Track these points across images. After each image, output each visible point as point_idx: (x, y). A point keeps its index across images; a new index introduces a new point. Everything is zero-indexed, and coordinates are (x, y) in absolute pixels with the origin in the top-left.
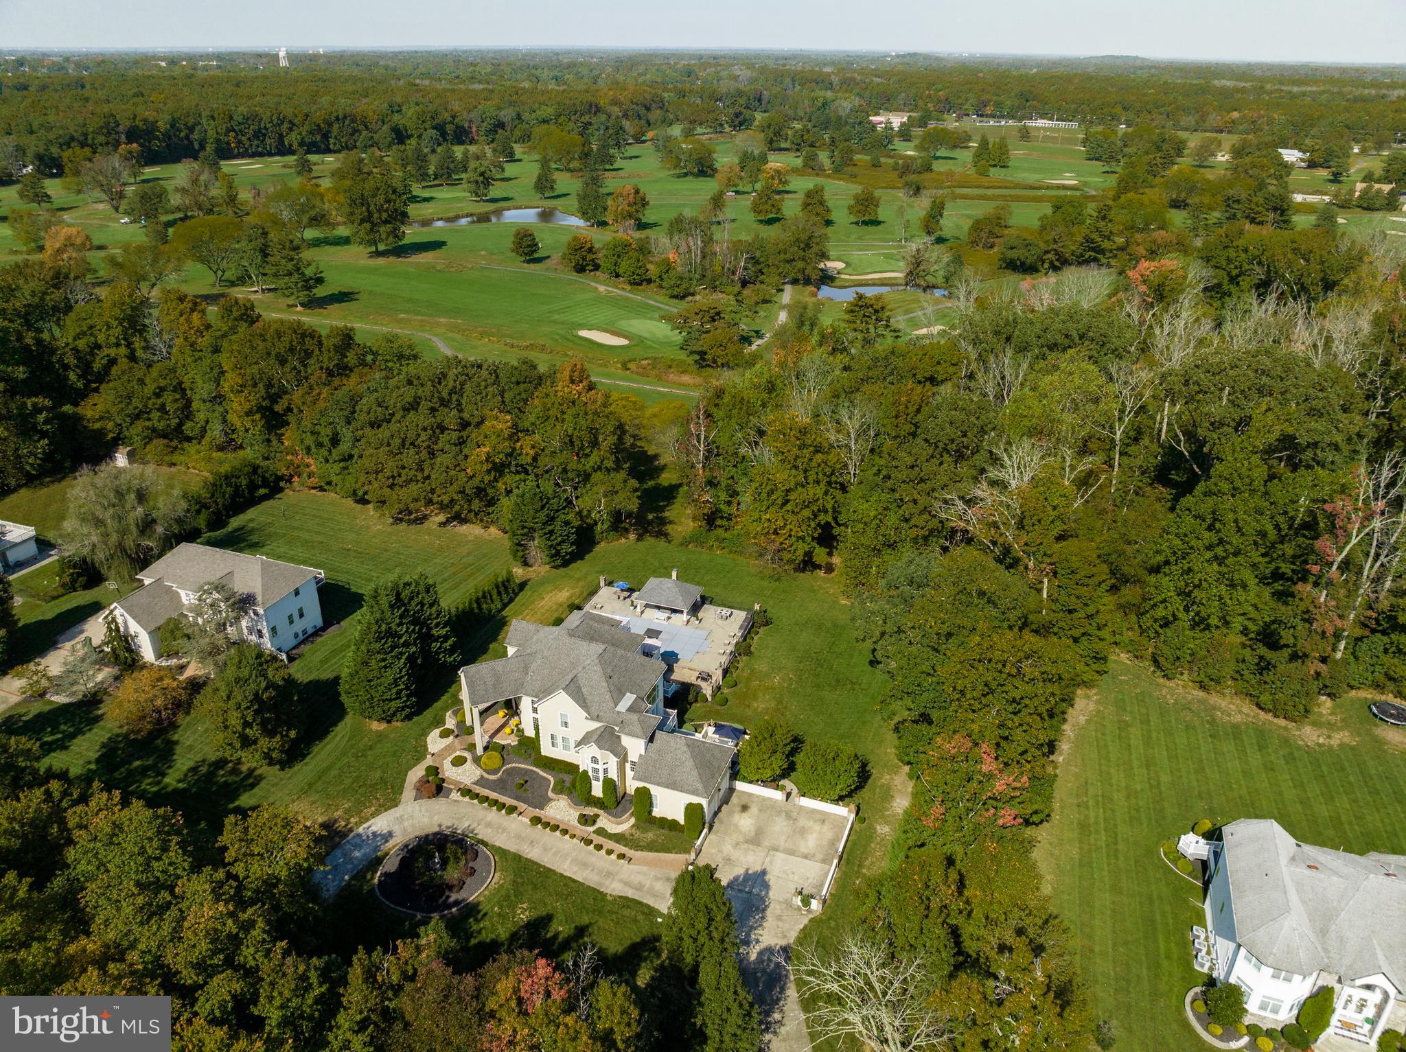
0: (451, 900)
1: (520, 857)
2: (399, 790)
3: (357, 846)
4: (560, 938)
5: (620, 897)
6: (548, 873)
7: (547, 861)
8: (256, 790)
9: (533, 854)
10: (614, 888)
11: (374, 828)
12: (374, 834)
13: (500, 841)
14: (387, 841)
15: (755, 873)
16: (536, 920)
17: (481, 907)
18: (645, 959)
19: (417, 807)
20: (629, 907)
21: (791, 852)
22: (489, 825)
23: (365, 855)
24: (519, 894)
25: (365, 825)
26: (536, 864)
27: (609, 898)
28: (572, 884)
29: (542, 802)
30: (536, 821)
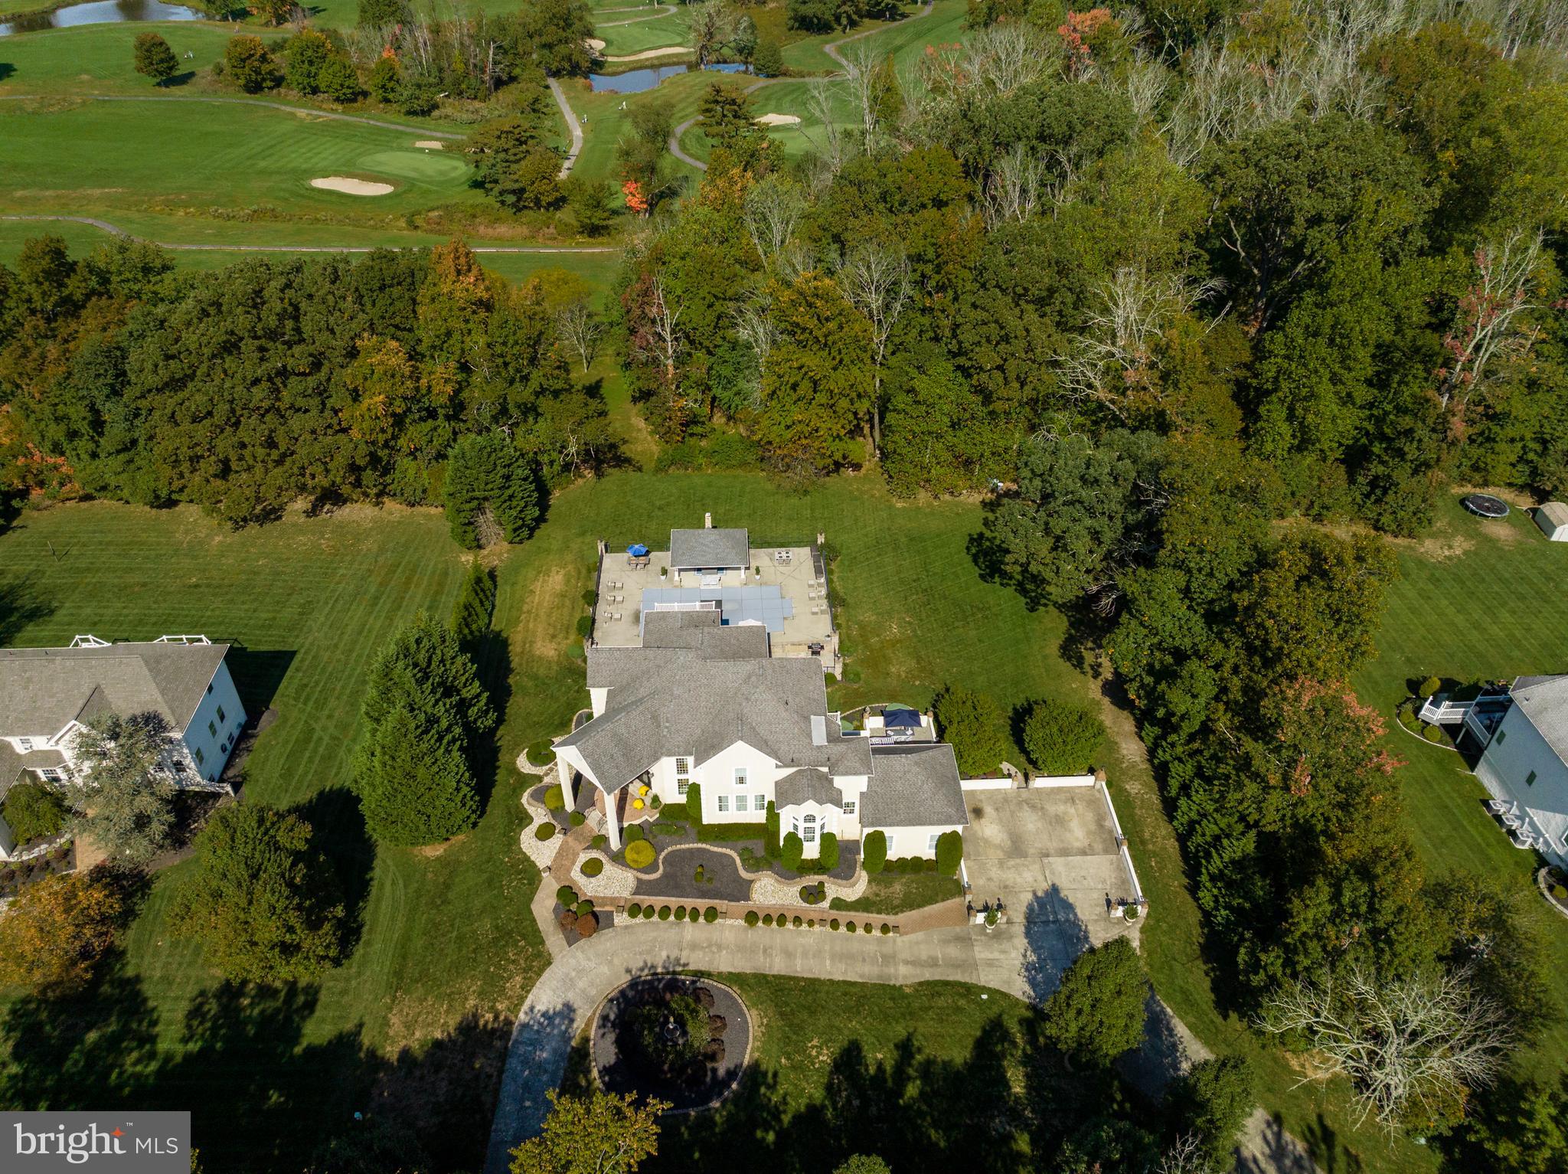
0: (721, 1072)
1: (765, 976)
2: (536, 938)
3: (536, 1043)
4: (888, 1068)
5: (921, 984)
6: (812, 986)
7: (803, 967)
8: (319, 1012)
9: (777, 966)
10: (904, 975)
11: (540, 1007)
12: (544, 1015)
13: (725, 963)
14: (572, 1021)
15: (1046, 893)
16: (842, 1056)
17: (763, 1067)
18: (1004, 1056)
19: (579, 954)
20: (939, 994)
21: (1064, 852)
22: (694, 947)
23: (555, 1051)
24: (798, 1029)
25: (525, 1007)
26: (791, 978)
27: (907, 990)
28: (853, 990)
29: (742, 891)
30: (751, 918)
